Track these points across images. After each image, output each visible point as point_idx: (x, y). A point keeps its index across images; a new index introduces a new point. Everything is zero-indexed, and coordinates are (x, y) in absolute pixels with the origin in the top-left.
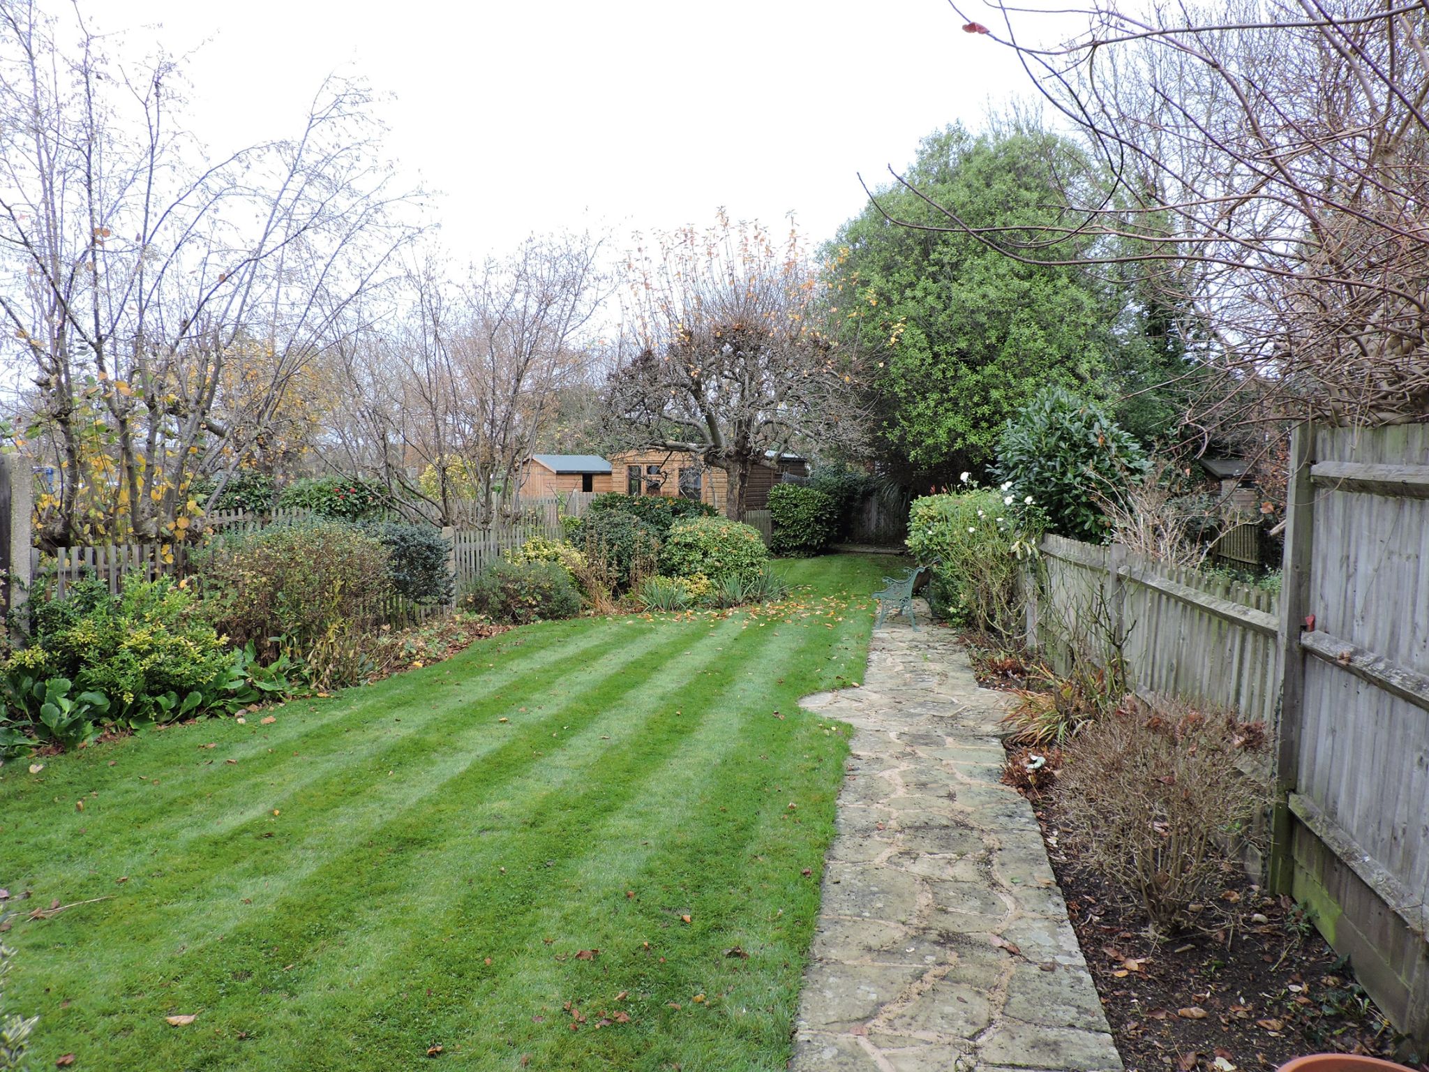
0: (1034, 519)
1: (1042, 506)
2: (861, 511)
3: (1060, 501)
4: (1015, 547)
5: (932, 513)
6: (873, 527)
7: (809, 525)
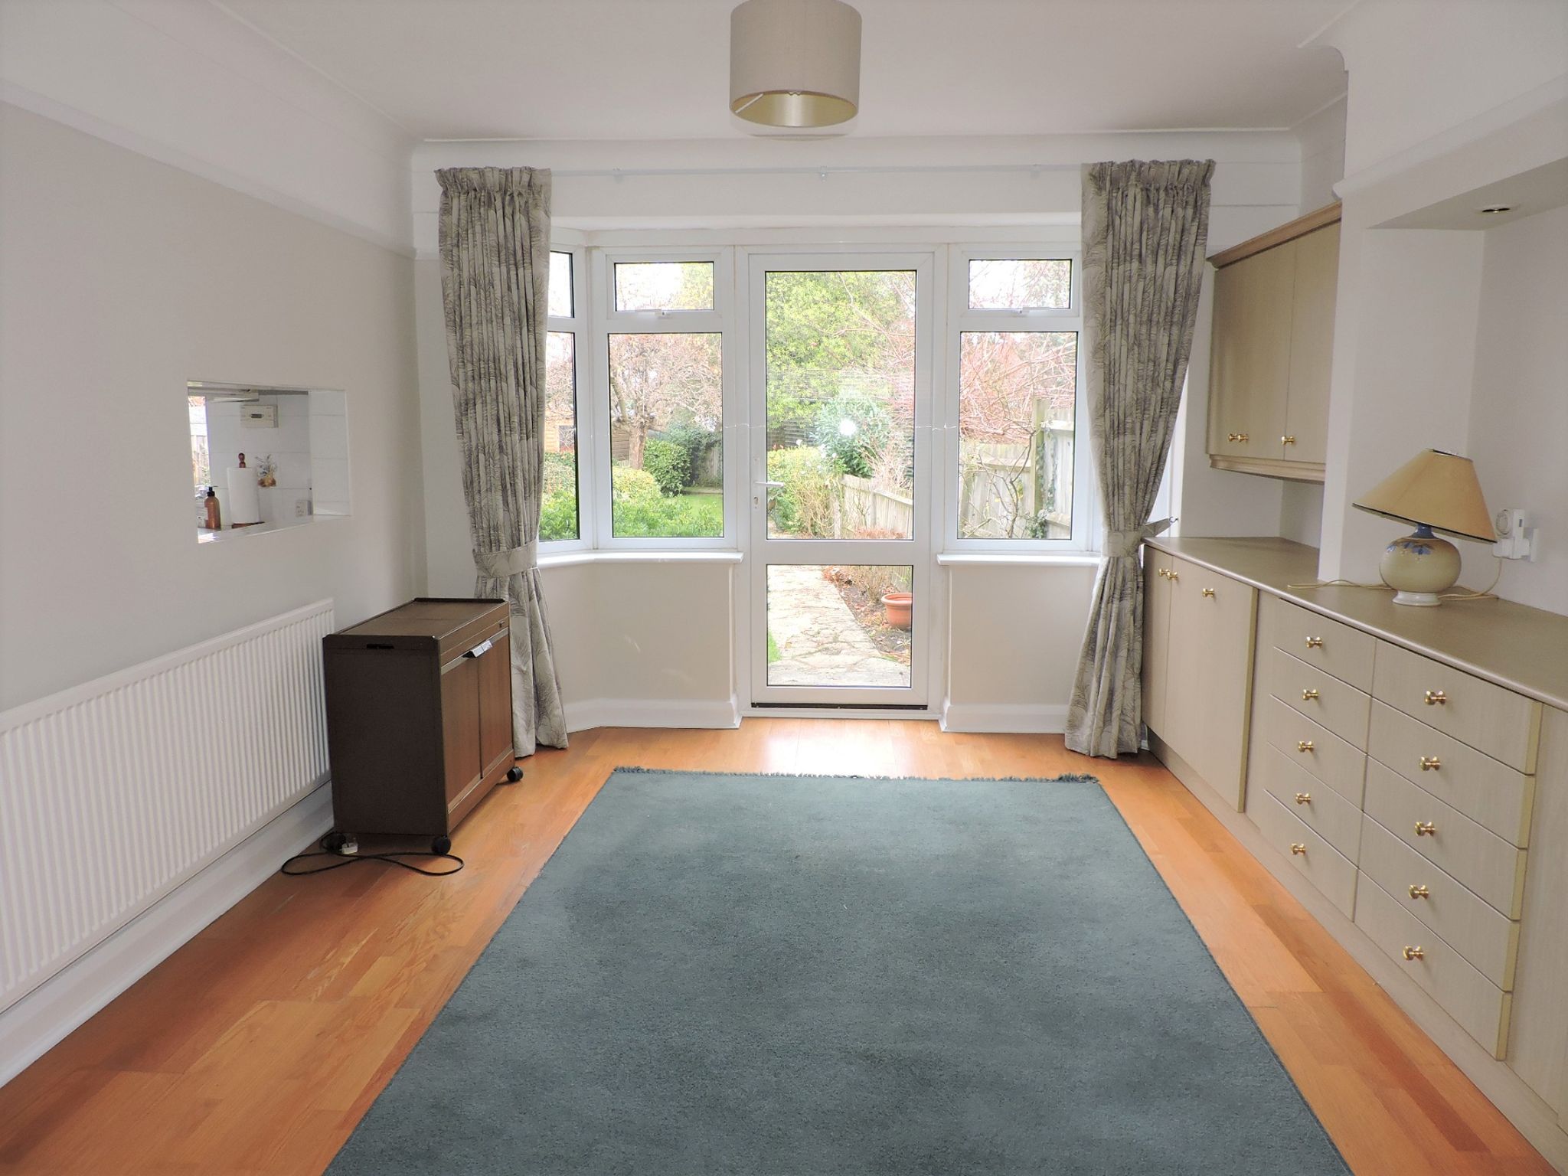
0: (837, 466)
1: (842, 458)
2: (704, 459)
3: (852, 455)
4: (827, 483)
5: (775, 462)
6: (715, 473)
7: (668, 472)
